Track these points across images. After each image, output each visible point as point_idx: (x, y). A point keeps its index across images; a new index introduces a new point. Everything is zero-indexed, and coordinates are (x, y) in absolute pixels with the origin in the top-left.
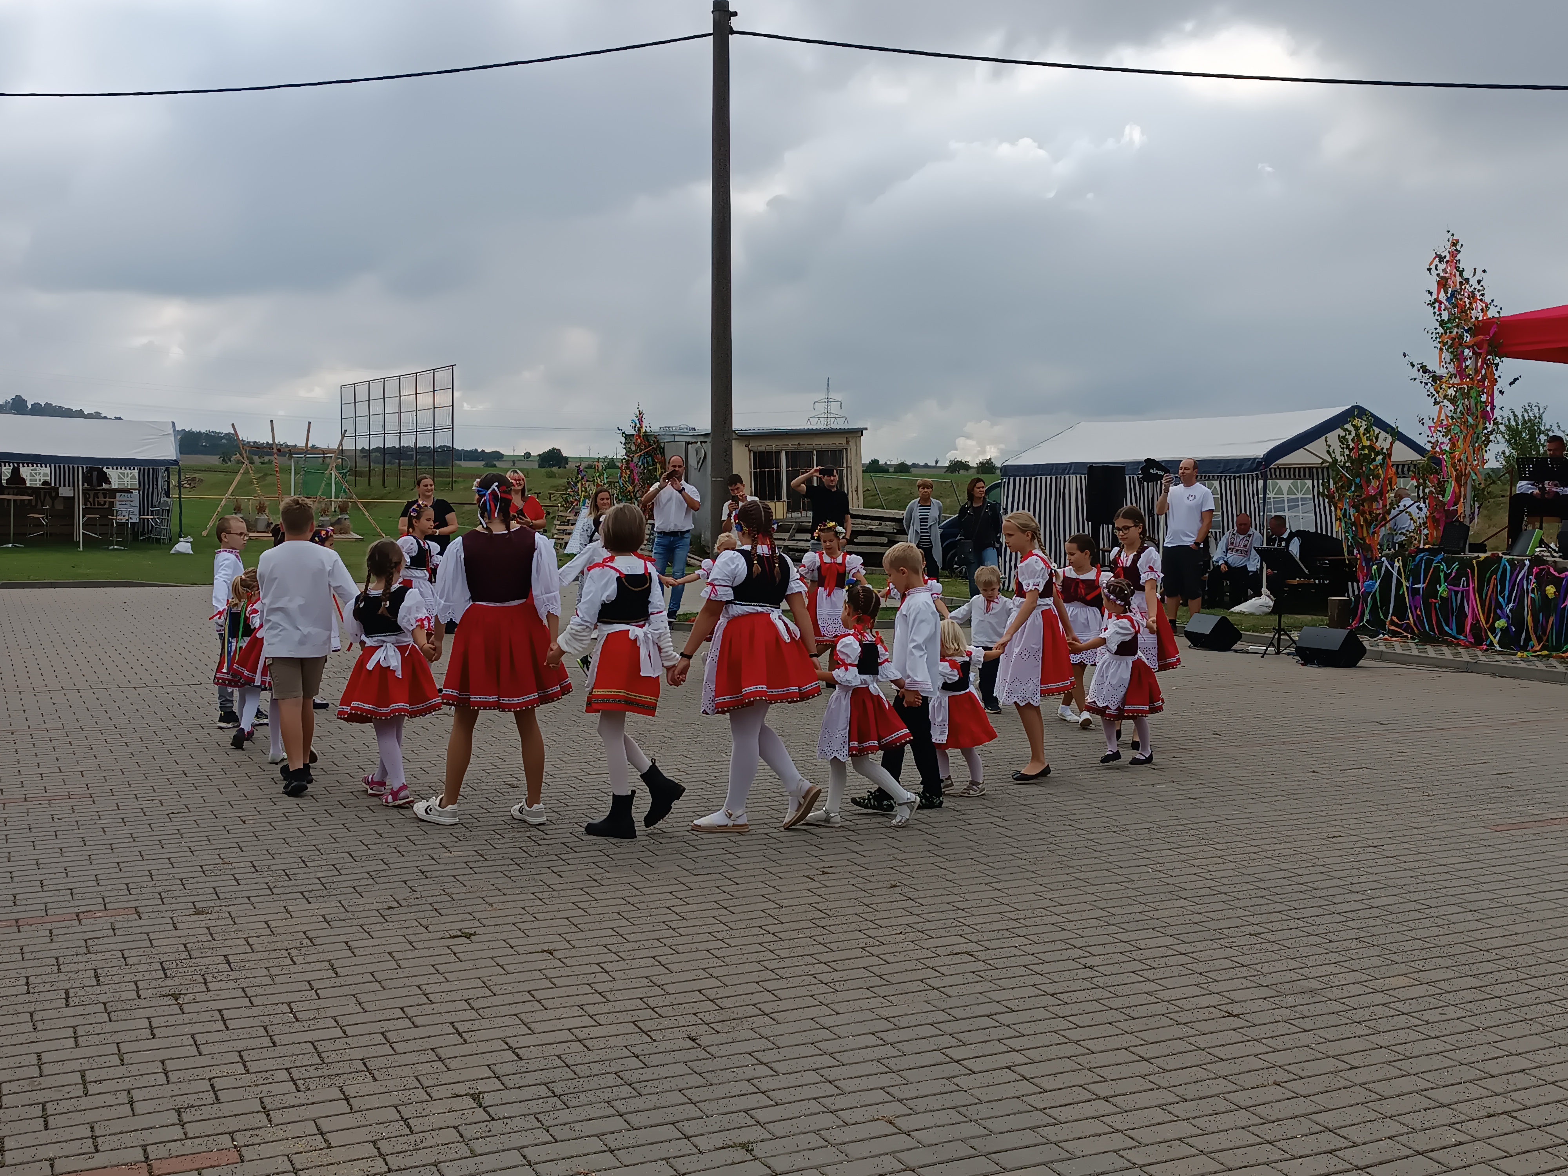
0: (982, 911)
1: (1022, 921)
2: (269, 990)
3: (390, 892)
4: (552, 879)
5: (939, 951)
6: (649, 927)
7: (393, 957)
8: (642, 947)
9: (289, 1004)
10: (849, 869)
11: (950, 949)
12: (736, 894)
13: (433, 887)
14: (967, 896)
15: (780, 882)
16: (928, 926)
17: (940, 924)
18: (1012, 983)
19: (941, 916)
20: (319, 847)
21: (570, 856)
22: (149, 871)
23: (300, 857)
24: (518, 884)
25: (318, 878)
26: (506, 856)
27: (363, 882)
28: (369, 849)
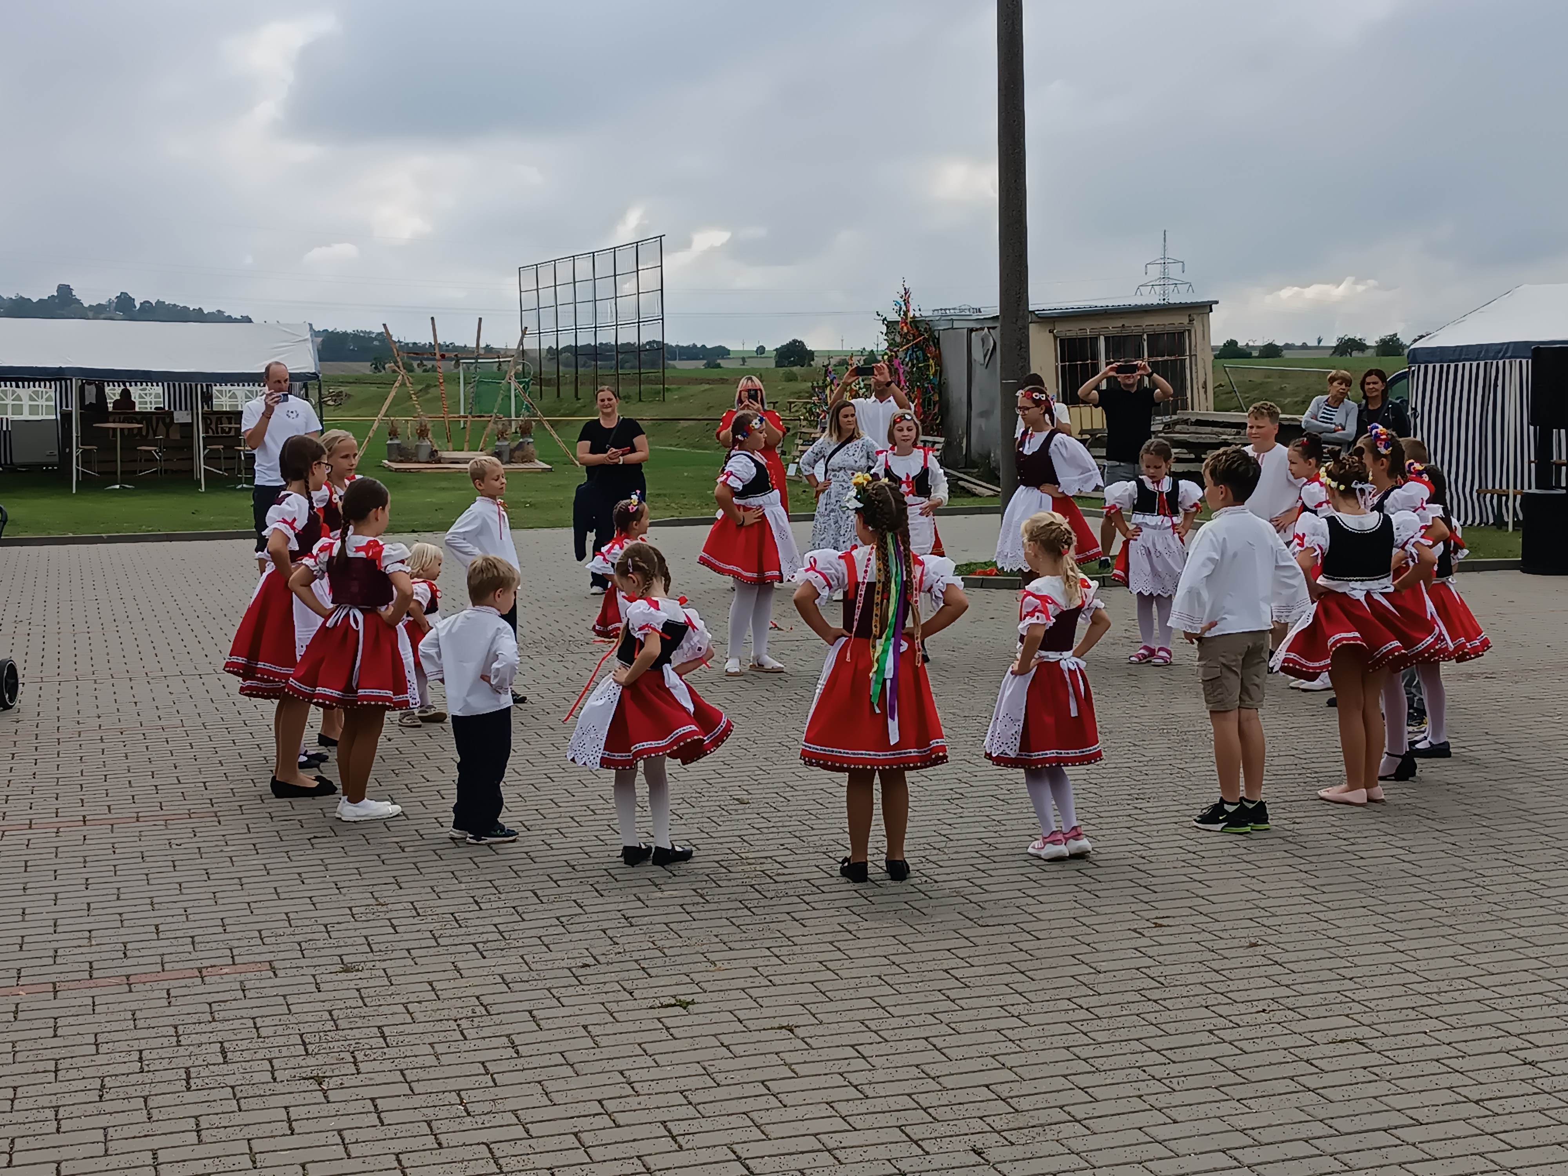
0: (1378, 981)
1: (1434, 996)
2: (434, 1073)
4: (794, 929)
5: (1317, 1037)
7: (589, 1032)
8: (913, 1024)
9: (458, 1093)
10: (1191, 920)
11: (1332, 1034)
12: (1037, 953)
13: (639, 938)
14: (1357, 960)
16: (1302, 1001)
17: (1318, 999)
19: (1319, 988)
20: (496, 883)
21: (816, 897)
22: (286, 914)
23: (473, 897)
24: (749, 935)
25: (495, 925)
26: (733, 897)
27: (551, 931)
28: (559, 886)
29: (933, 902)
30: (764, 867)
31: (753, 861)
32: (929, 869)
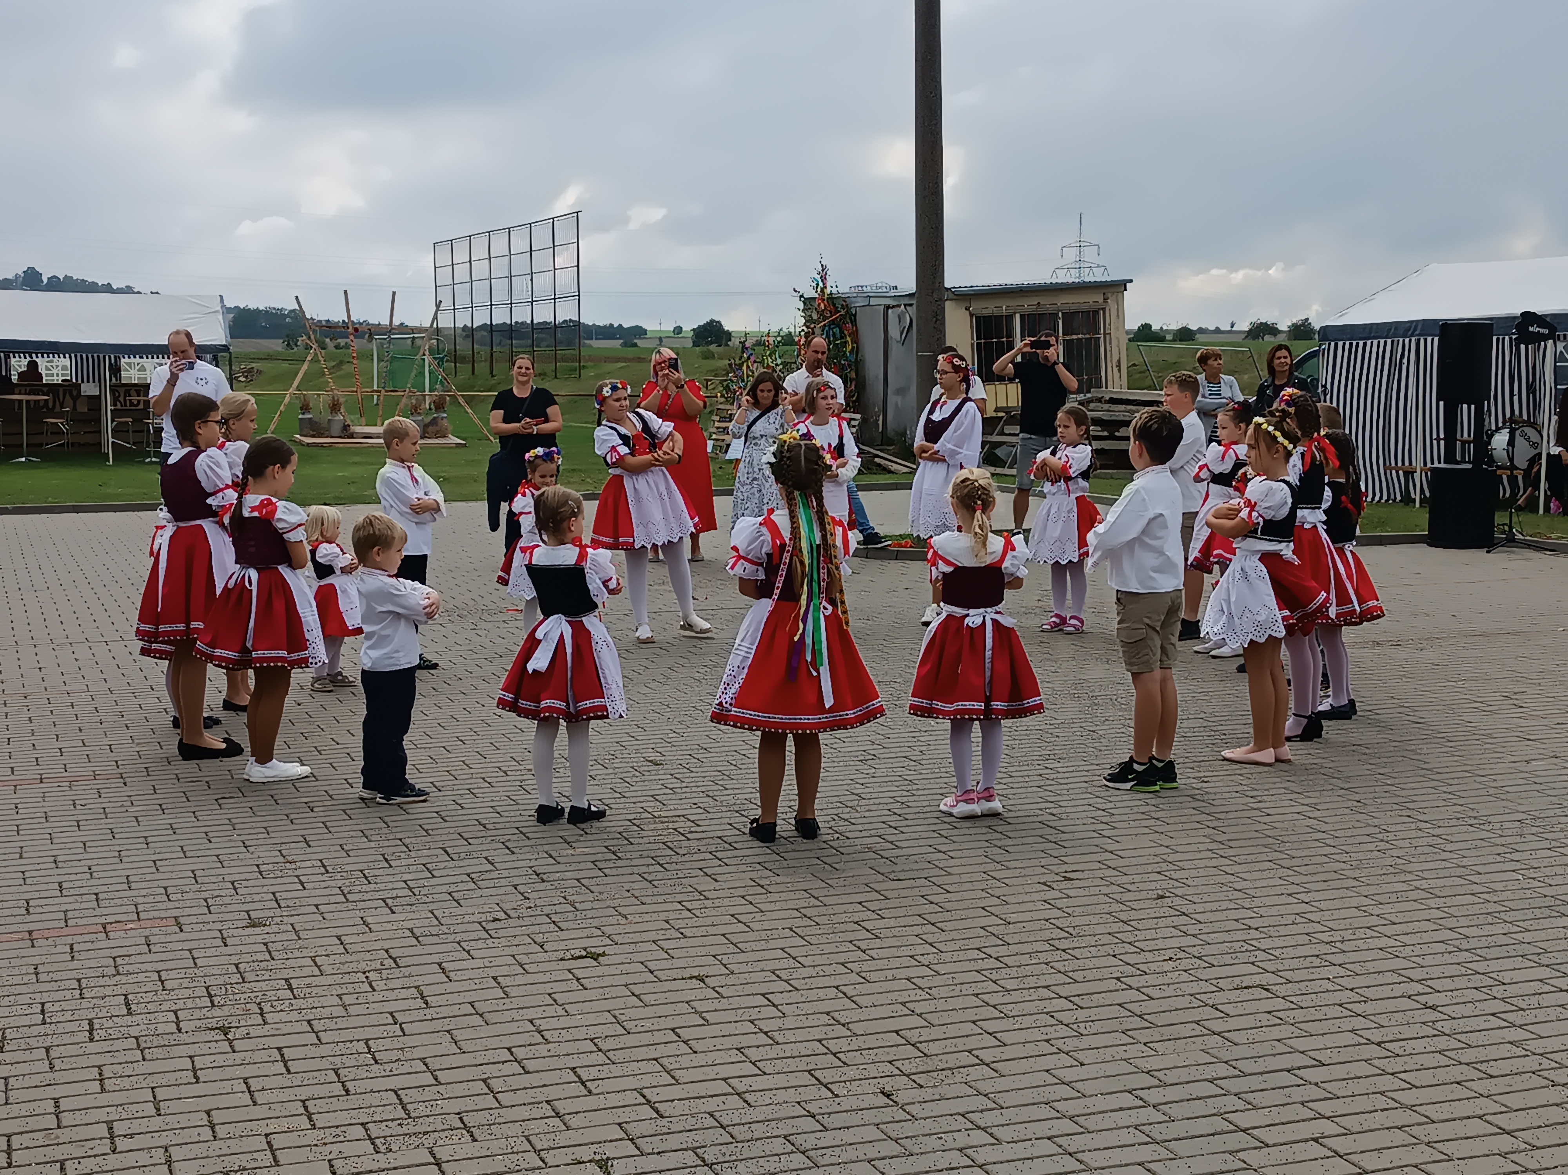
0: (1283, 931)
1: (1338, 944)
2: (342, 1023)
3: (496, 899)
4: (706, 884)
5: (1222, 984)
6: (831, 948)
7: (499, 983)
8: (823, 974)
9: (367, 1041)
10: (1100, 874)
11: (1237, 981)
12: (948, 906)
13: (550, 893)
14: (1262, 911)
15: (1006, 890)
16: (1208, 949)
17: (1224, 947)
18: (1324, 1027)
19: (1227, 937)
20: (407, 841)
21: (729, 854)
22: (193, 871)
23: (383, 855)
24: (661, 891)
25: (405, 882)
26: (645, 854)
27: (461, 887)
28: (470, 844)
29: (845, 858)
30: (676, 825)
31: (666, 819)
32: (842, 826)
